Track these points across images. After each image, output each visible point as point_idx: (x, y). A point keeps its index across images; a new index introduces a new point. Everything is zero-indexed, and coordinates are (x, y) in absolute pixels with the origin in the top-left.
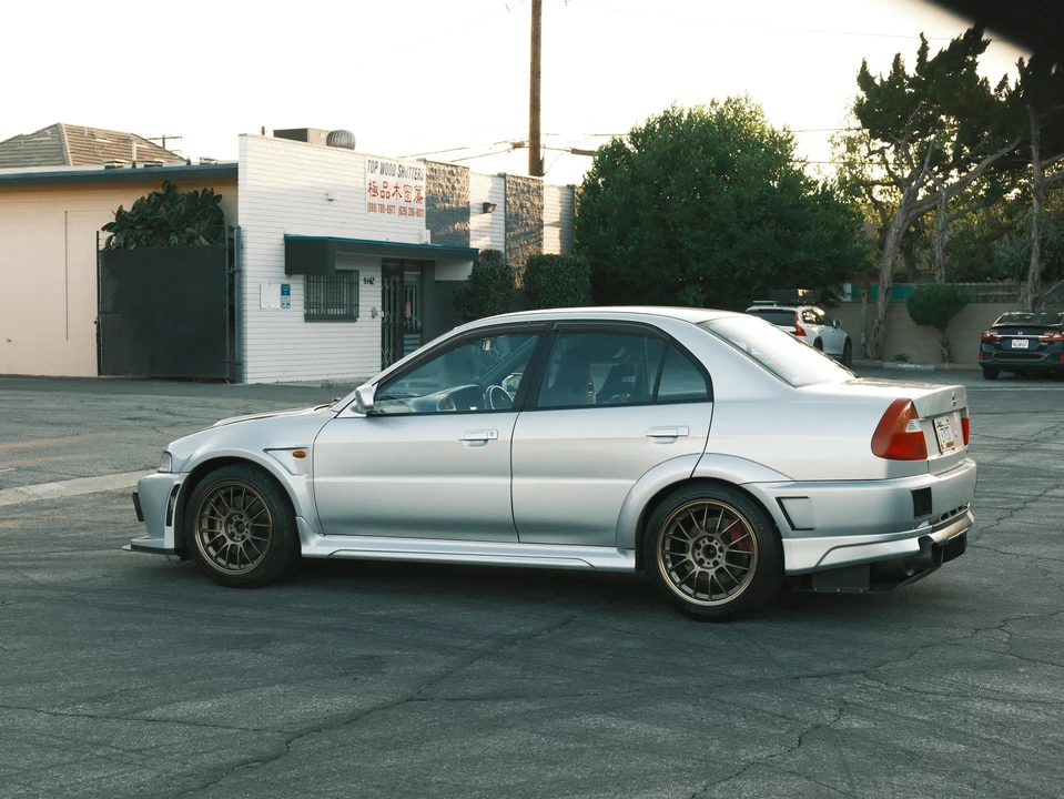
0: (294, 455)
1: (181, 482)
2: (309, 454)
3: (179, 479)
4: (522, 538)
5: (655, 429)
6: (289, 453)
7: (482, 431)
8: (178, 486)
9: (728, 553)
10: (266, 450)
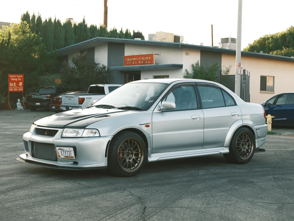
0: (145, 126)
1: (111, 139)
2: (150, 125)
3: (109, 139)
4: (204, 147)
5: (233, 113)
6: (144, 126)
7: (197, 115)
8: (109, 141)
9: (248, 145)
10: (140, 125)
